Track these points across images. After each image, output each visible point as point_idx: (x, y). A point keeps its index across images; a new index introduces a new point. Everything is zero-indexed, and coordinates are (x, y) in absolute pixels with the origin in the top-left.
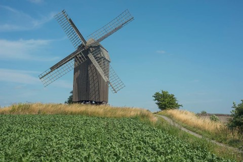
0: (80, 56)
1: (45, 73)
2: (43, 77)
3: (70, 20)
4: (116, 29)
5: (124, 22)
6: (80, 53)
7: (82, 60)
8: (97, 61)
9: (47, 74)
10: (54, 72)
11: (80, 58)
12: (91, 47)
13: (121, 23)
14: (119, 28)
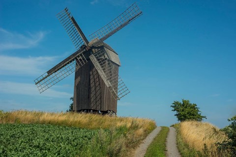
0: (81, 57)
1: (42, 78)
2: (39, 82)
3: (73, 18)
4: (122, 26)
5: (131, 18)
6: (81, 55)
7: (82, 63)
8: (100, 62)
9: (44, 79)
10: (51, 76)
11: (80, 60)
12: (93, 47)
13: (128, 20)
14: (126, 24)
